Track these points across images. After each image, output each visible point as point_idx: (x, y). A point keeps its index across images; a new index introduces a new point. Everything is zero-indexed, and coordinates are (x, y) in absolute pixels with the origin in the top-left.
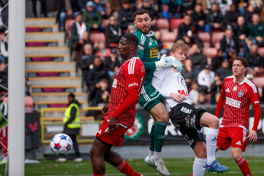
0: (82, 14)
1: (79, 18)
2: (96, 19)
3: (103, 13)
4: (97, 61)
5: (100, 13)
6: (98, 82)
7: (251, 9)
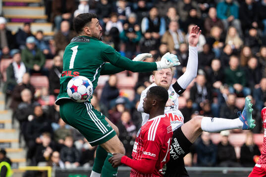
0: (20, 52)
1: (17, 57)
2: (37, 59)
3: (46, 52)
4: (38, 111)
5: (42, 52)
6: (39, 136)
7: (228, 50)
